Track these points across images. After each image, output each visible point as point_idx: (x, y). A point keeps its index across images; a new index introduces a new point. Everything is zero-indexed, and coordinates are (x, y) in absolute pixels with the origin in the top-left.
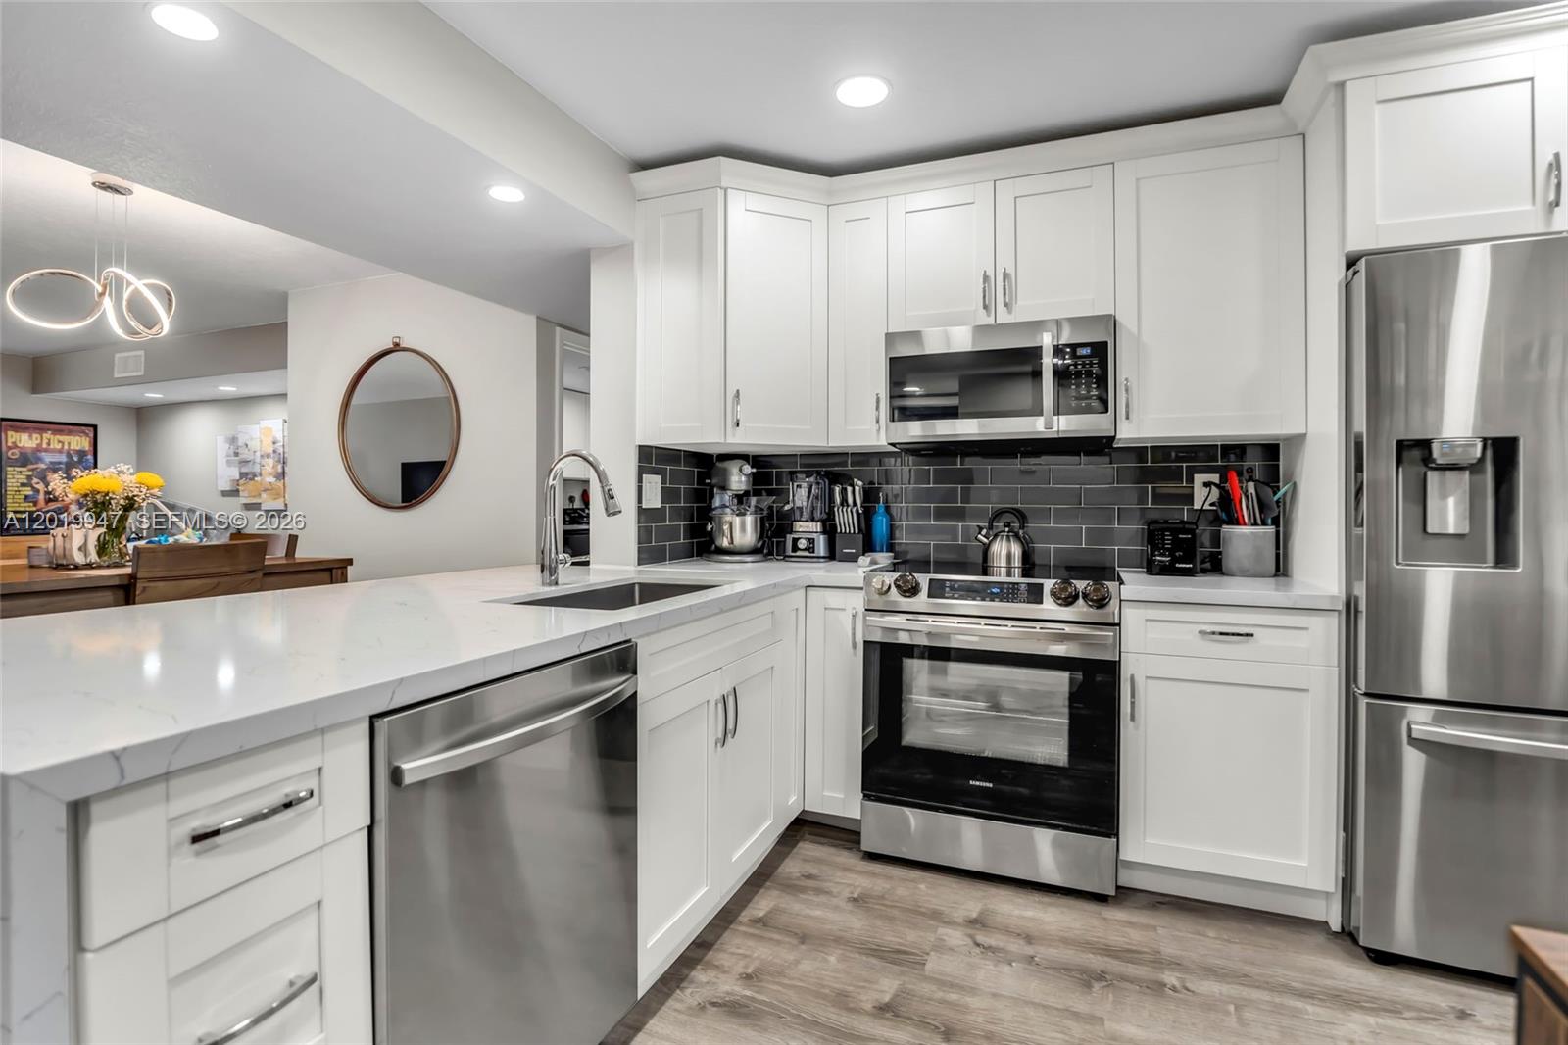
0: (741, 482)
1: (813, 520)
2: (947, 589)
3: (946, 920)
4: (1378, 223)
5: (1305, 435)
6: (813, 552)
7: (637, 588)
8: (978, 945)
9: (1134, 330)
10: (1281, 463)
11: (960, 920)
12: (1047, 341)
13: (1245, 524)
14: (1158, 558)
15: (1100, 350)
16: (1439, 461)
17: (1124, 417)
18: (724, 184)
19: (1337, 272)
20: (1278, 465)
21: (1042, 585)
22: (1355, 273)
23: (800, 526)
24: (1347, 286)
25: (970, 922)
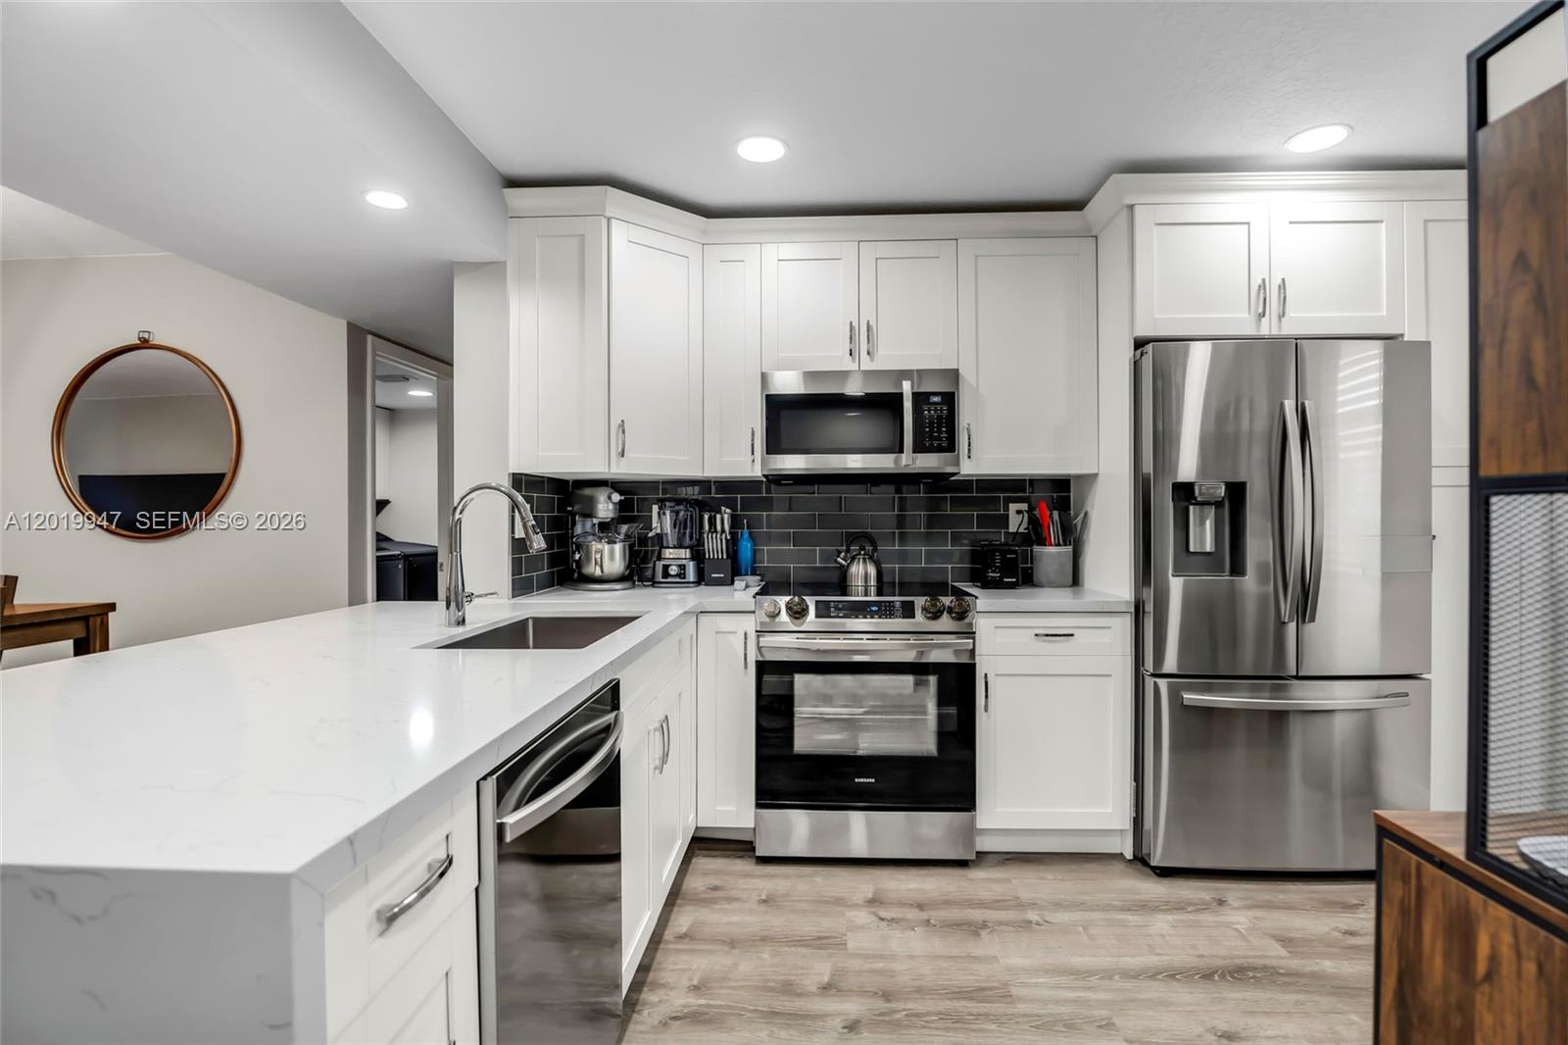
0: (608, 510)
1: (680, 546)
2: (832, 609)
3: (849, 904)
4: (1156, 316)
5: (1097, 475)
6: (684, 578)
7: (530, 623)
8: (883, 919)
9: (975, 386)
10: (1072, 495)
11: (860, 902)
12: (907, 387)
13: (1051, 545)
14: (991, 574)
15: (950, 399)
16: (1199, 499)
17: (966, 457)
18: (608, 214)
19: (1127, 352)
20: (1069, 497)
21: (913, 602)
22: (1142, 355)
23: (668, 553)
24: (1135, 362)
25: (870, 902)
